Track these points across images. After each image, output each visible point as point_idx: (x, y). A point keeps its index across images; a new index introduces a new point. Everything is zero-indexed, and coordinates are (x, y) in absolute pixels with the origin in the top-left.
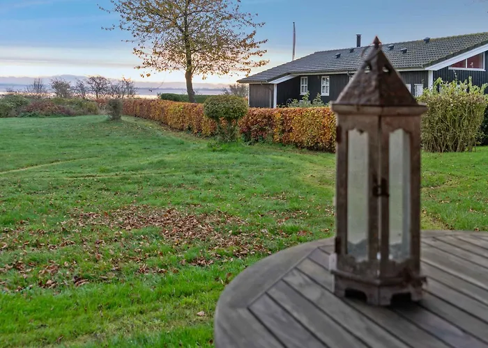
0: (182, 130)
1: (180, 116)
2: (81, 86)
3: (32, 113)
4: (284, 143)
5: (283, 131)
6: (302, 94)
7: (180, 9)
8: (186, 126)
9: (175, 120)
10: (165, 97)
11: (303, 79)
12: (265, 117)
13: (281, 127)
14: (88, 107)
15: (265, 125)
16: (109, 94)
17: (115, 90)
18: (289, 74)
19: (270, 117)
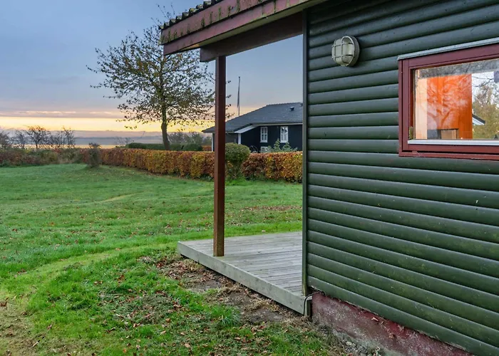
0: (166, 173)
1: (163, 162)
2: (21, 137)
3: (3, 163)
4: (275, 180)
5: (275, 170)
6: (262, 141)
7: (155, 67)
8: (171, 170)
9: (157, 166)
10: (133, 146)
11: (263, 129)
12: (256, 160)
13: (273, 167)
14: (50, 157)
15: (257, 166)
16: (48, 144)
17: (55, 140)
18: (251, 124)
19: (261, 160)
